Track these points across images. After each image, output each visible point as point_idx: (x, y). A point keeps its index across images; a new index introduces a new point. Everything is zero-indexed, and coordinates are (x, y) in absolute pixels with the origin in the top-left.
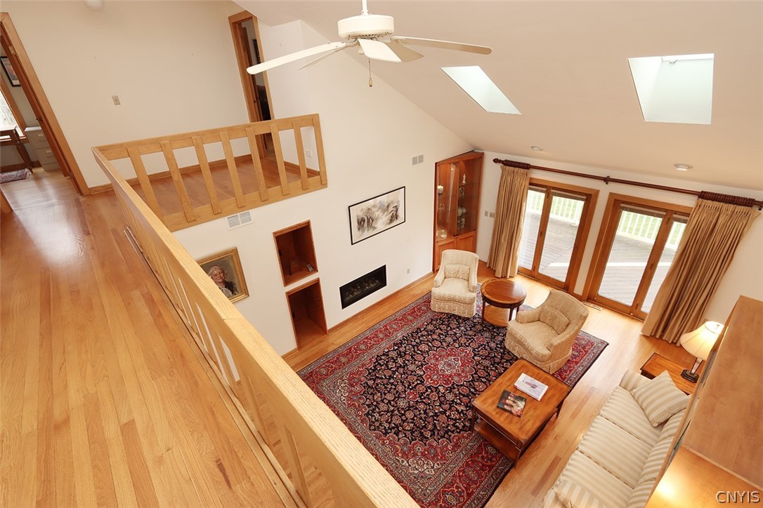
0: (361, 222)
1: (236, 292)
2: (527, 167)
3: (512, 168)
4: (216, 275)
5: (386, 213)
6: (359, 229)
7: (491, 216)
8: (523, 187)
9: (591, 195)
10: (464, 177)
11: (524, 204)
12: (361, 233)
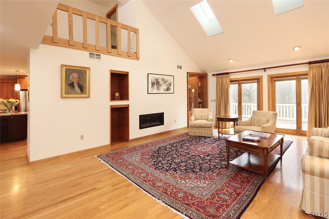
0: (153, 84)
1: (83, 92)
2: (228, 73)
3: (221, 76)
4: (75, 78)
5: (165, 85)
6: (152, 87)
7: (214, 101)
8: (227, 82)
9: (259, 78)
10: (200, 84)
11: (229, 89)
12: (153, 89)
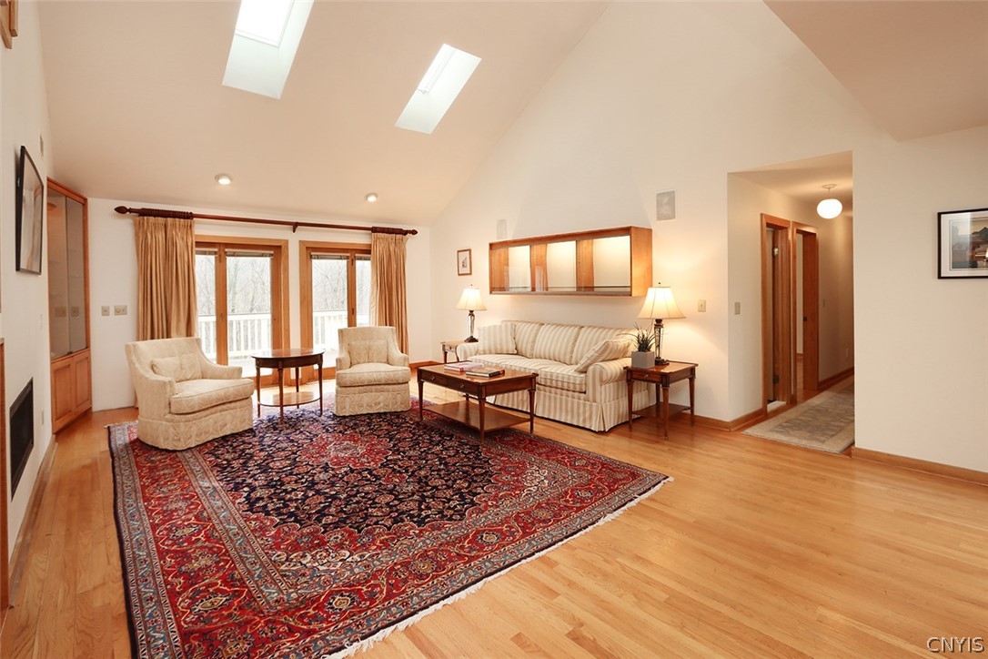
2: (189, 216)
3: (161, 220)
7: (118, 312)
9: (280, 247)
